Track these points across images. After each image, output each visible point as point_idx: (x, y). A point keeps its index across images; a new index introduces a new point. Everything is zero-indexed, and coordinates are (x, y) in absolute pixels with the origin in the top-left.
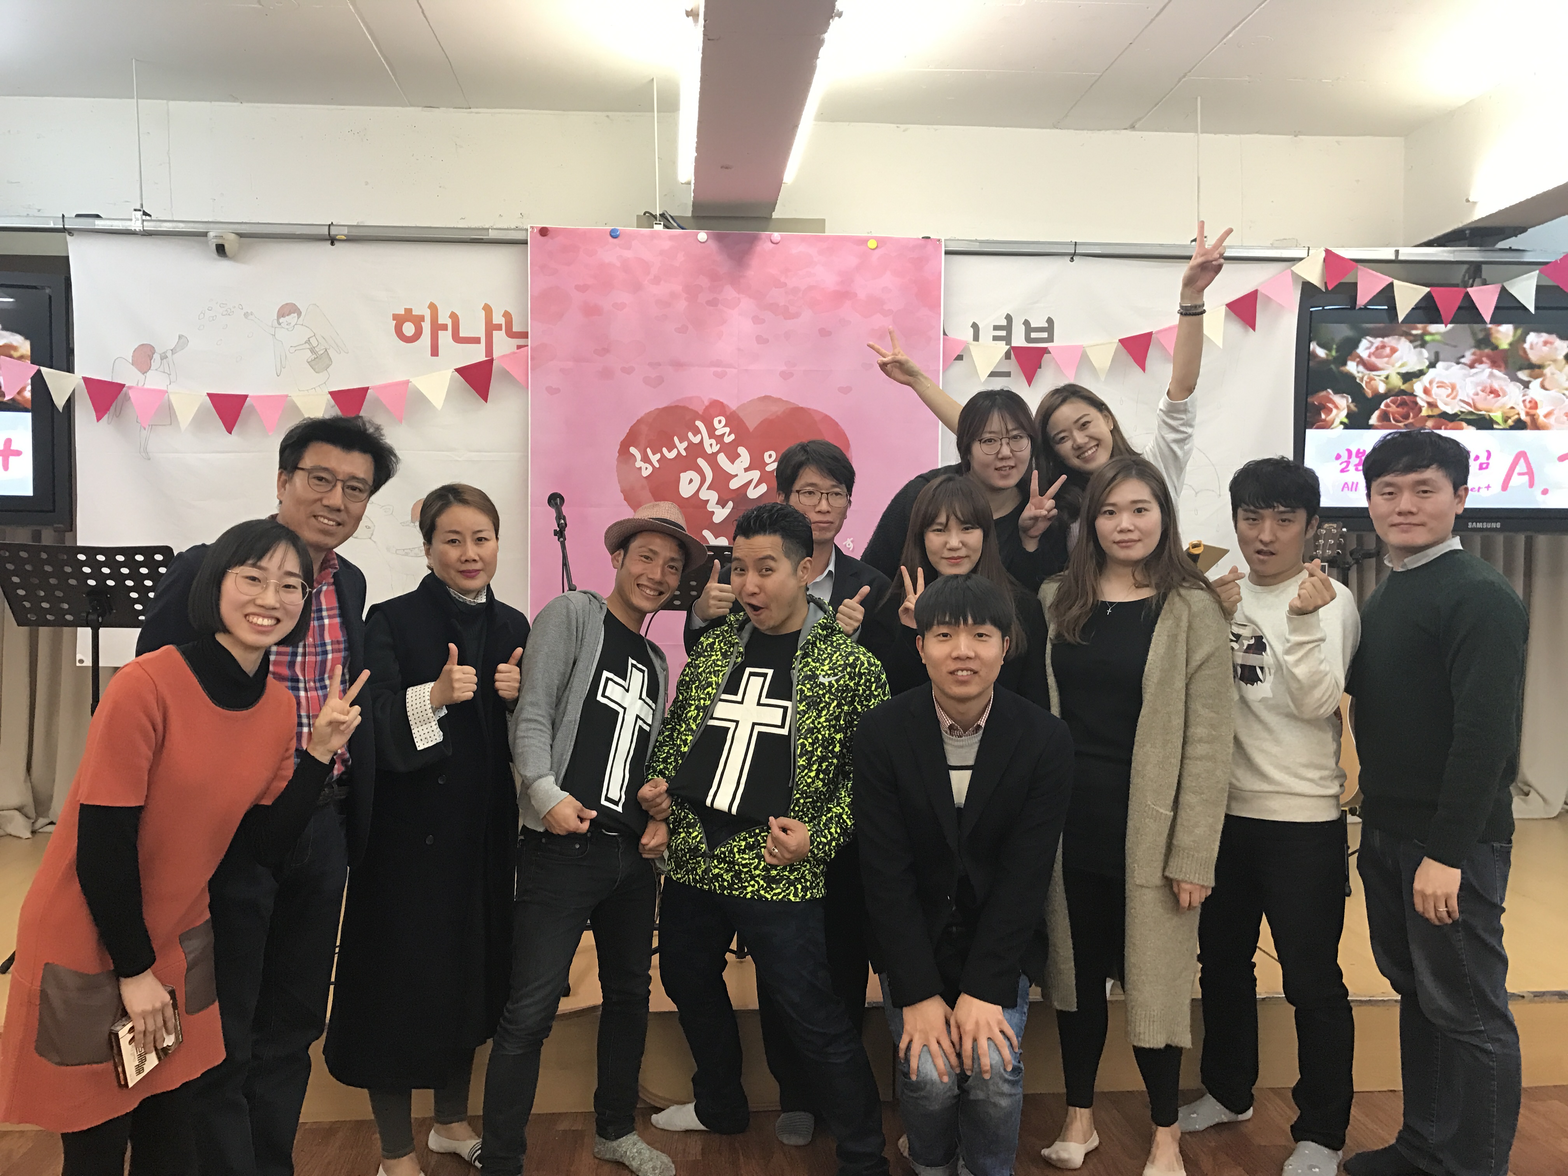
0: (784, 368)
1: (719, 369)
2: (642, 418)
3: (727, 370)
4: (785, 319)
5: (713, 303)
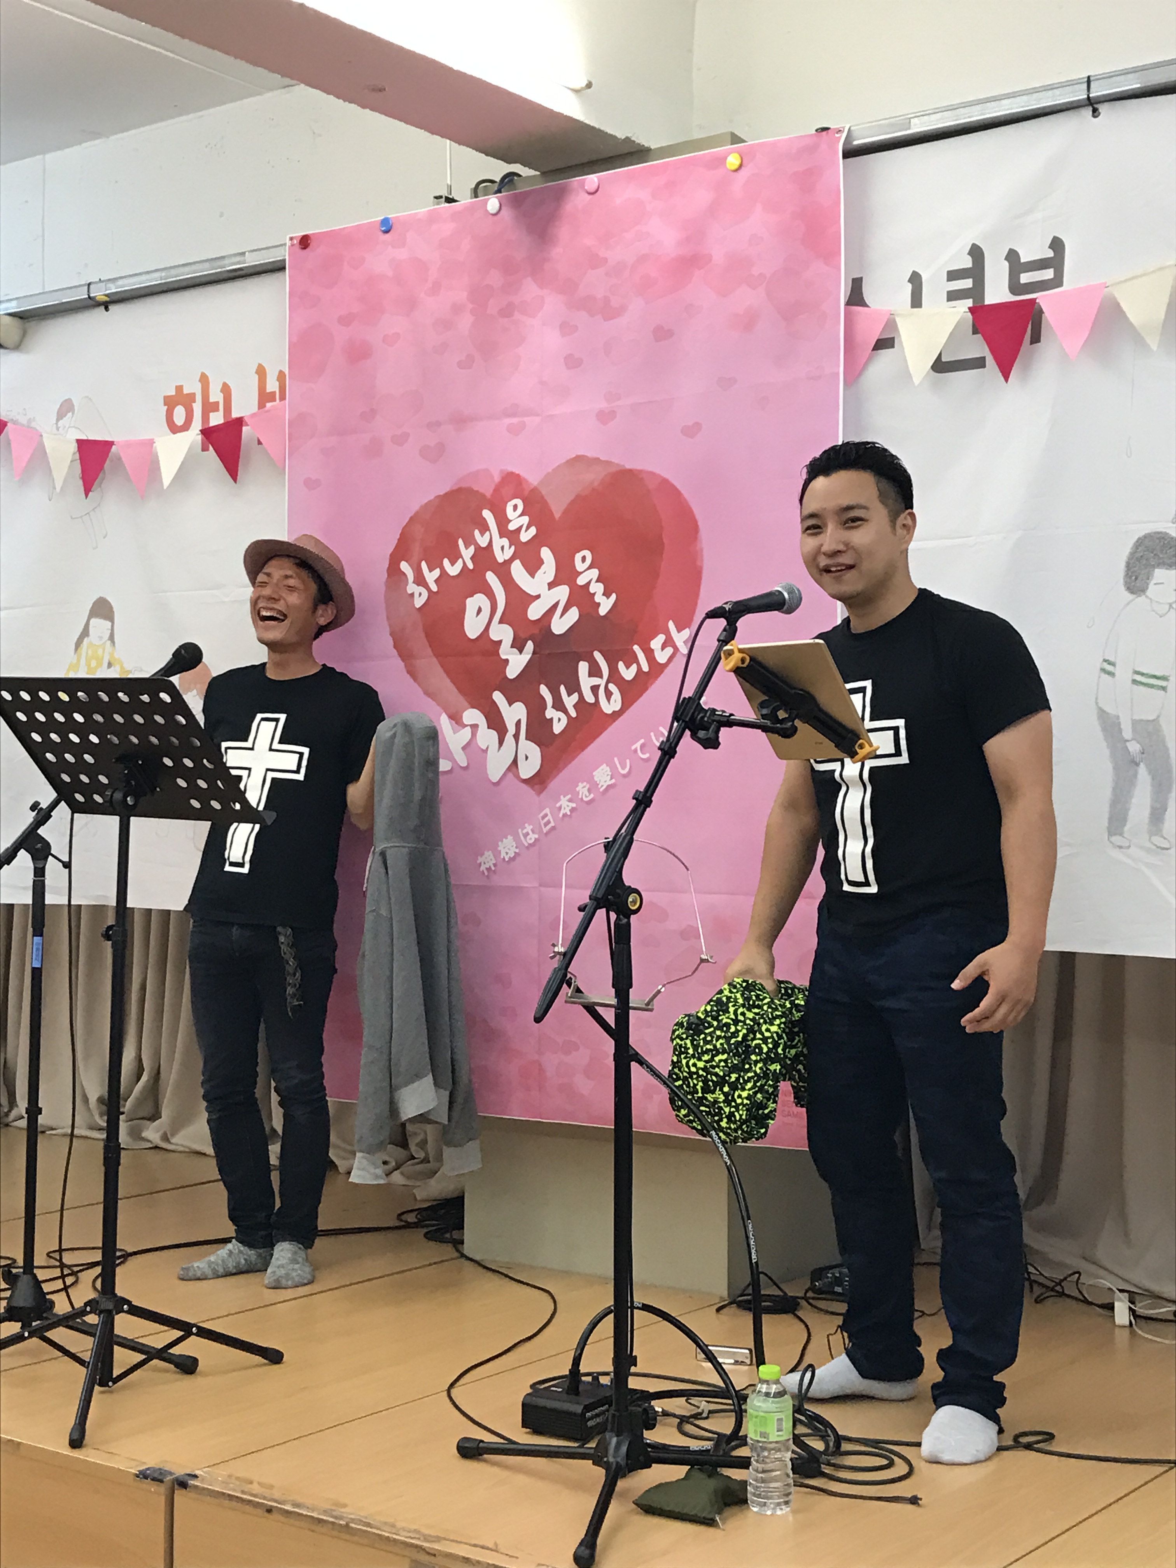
0: (603, 405)
1: (515, 420)
2: (417, 513)
3: (526, 419)
4: (606, 319)
5: (507, 312)
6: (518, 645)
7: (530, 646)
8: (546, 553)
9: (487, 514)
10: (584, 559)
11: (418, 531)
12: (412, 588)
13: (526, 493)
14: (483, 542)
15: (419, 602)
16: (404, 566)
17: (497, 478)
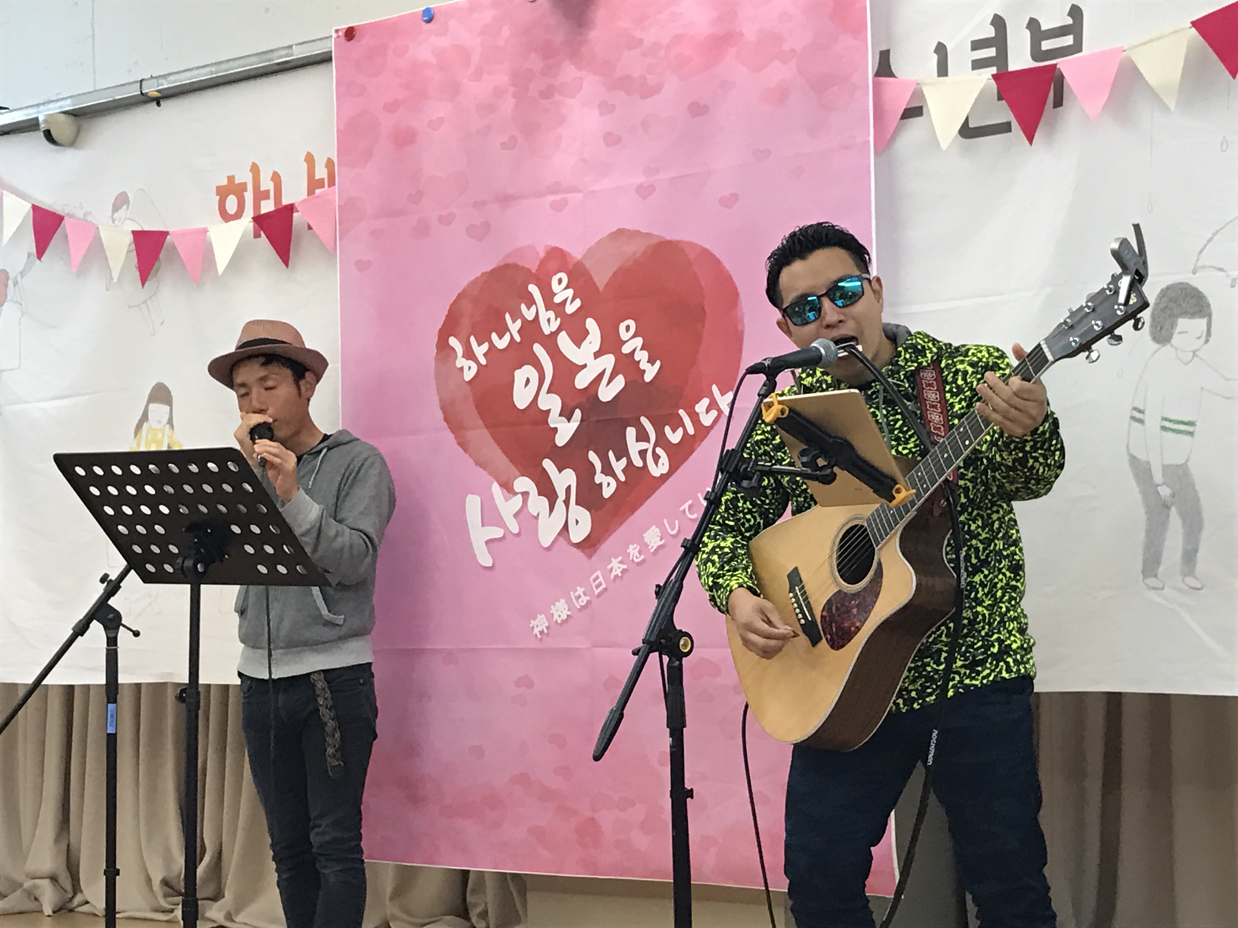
0: (643, 180)
1: (557, 197)
2: (464, 290)
3: (568, 196)
4: (642, 98)
6: (567, 413)
7: (578, 414)
8: (591, 324)
9: (533, 289)
10: (628, 328)
11: (466, 306)
12: (461, 362)
13: (570, 266)
14: (529, 315)
15: (468, 376)
16: (453, 342)
17: (542, 255)
